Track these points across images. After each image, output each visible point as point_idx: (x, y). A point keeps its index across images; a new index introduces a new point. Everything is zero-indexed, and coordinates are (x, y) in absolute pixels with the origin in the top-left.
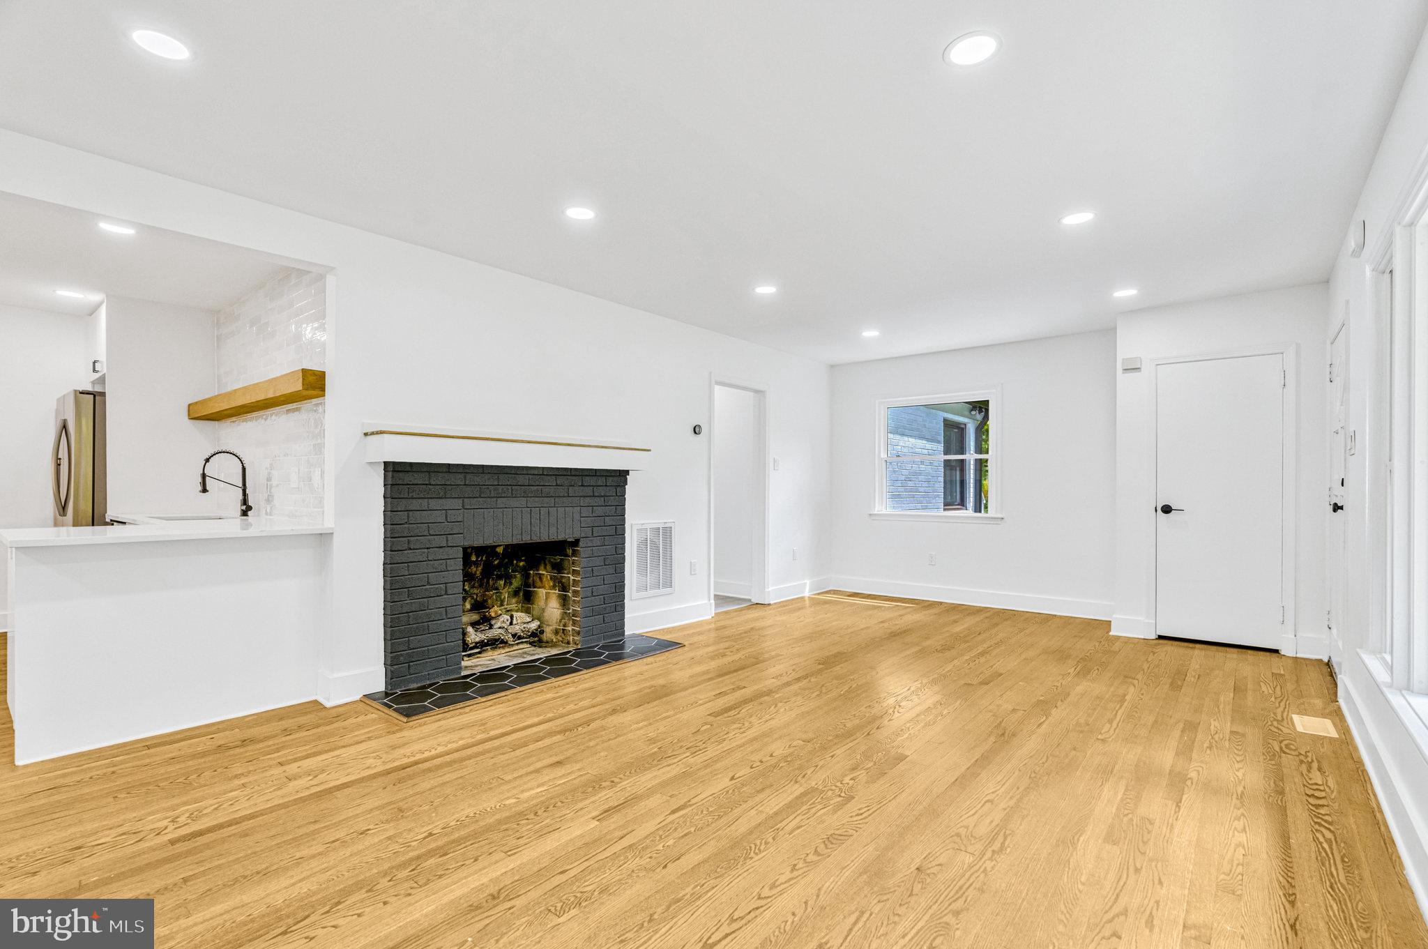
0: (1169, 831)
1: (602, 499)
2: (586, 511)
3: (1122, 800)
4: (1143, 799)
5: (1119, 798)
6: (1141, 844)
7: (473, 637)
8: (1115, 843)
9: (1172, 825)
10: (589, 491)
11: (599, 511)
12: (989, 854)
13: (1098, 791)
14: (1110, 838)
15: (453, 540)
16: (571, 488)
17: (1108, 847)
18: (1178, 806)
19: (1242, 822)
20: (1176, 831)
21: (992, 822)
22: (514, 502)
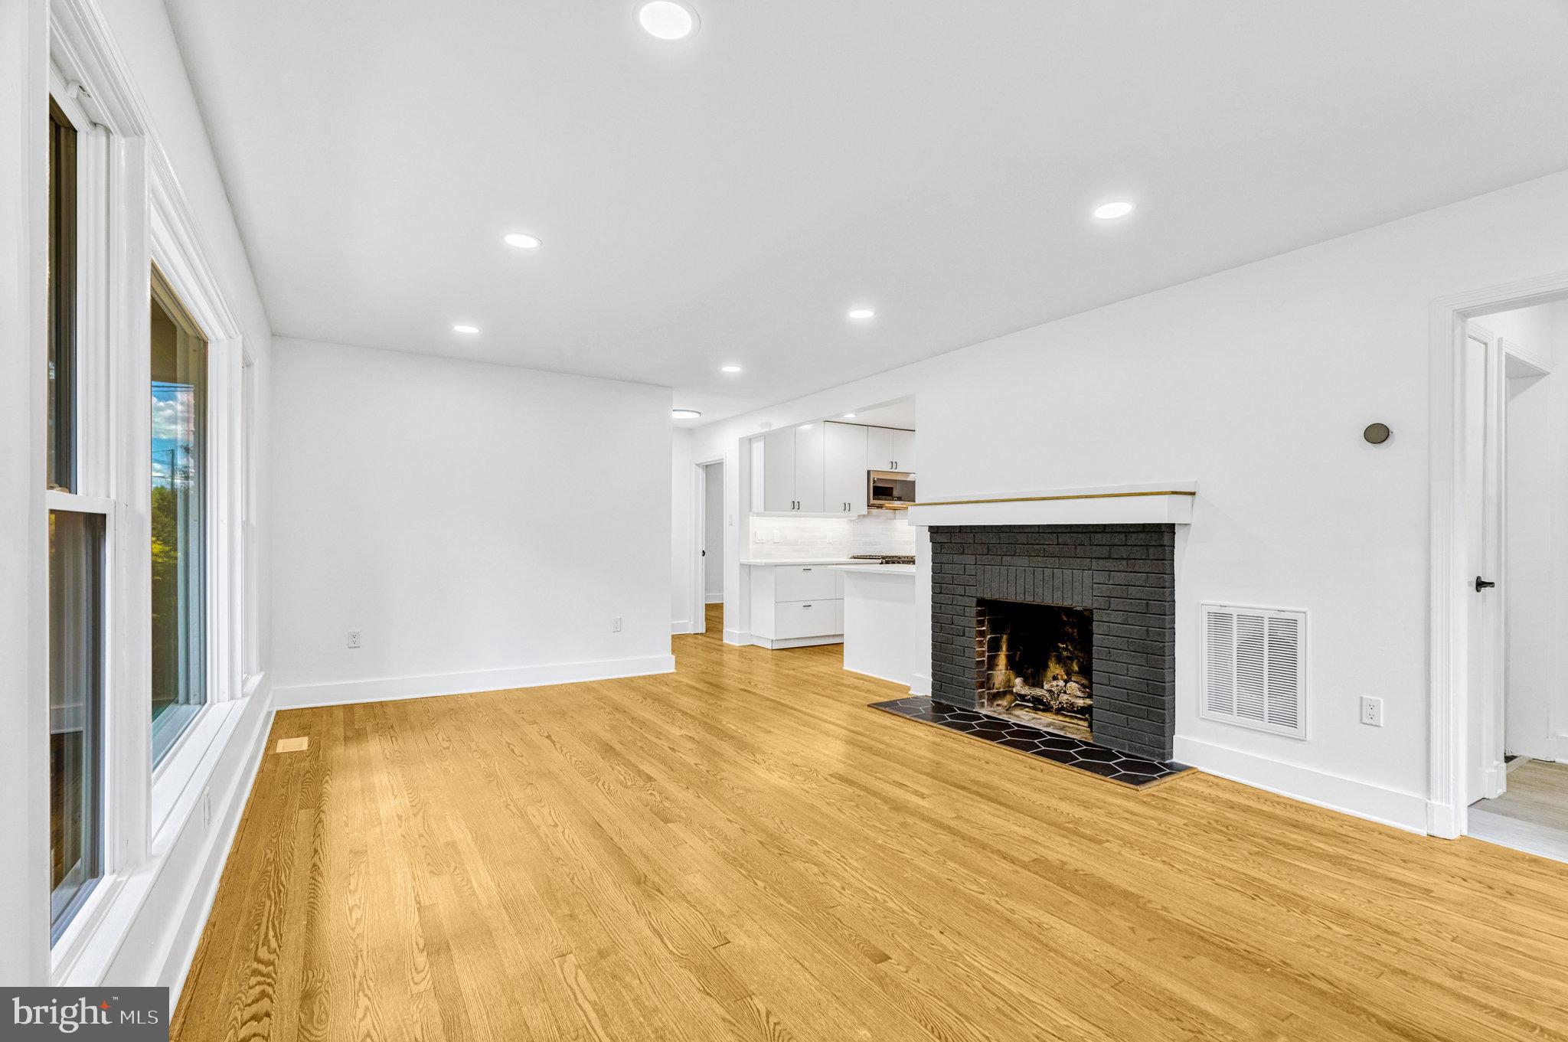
0: (415, 872)
1: (1124, 562)
2: (1099, 577)
3: (469, 881)
4: (453, 892)
5: (473, 881)
6: (429, 852)
7: (1019, 688)
8: (447, 844)
9: (415, 880)
10: (1105, 551)
11: (1121, 578)
12: (509, 802)
13: (495, 877)
14: (452, 845)
15: (971, 591)
16: (1078, 547)
17: (449, 839)
18: (418, 903)
19: (354, 917)
20: (409, 877)
21: (534, 817)
22: (1017, 561)
